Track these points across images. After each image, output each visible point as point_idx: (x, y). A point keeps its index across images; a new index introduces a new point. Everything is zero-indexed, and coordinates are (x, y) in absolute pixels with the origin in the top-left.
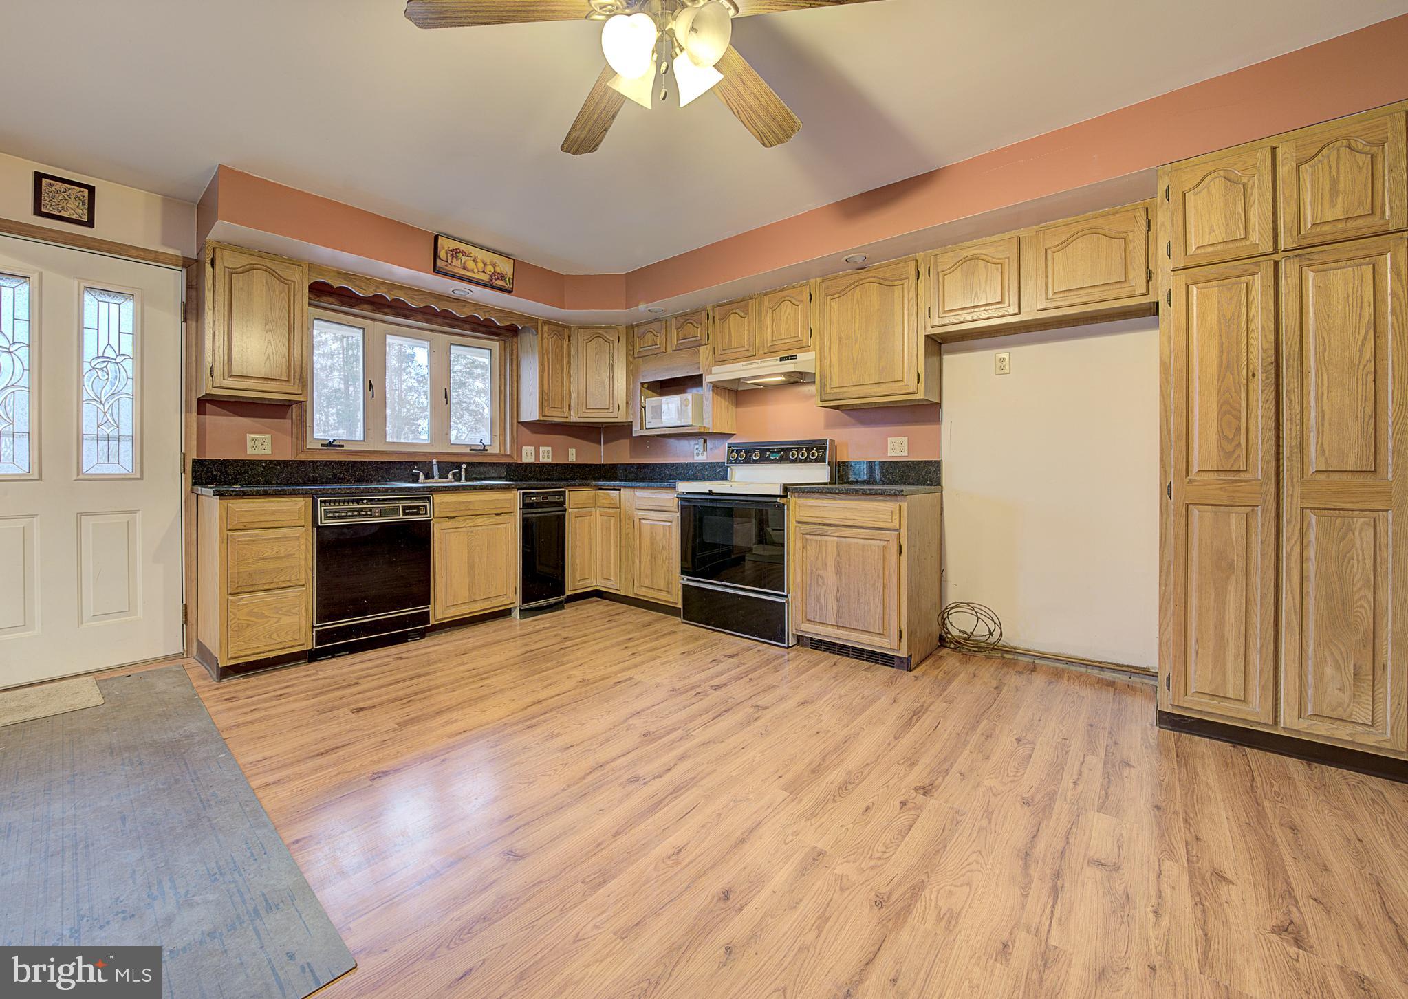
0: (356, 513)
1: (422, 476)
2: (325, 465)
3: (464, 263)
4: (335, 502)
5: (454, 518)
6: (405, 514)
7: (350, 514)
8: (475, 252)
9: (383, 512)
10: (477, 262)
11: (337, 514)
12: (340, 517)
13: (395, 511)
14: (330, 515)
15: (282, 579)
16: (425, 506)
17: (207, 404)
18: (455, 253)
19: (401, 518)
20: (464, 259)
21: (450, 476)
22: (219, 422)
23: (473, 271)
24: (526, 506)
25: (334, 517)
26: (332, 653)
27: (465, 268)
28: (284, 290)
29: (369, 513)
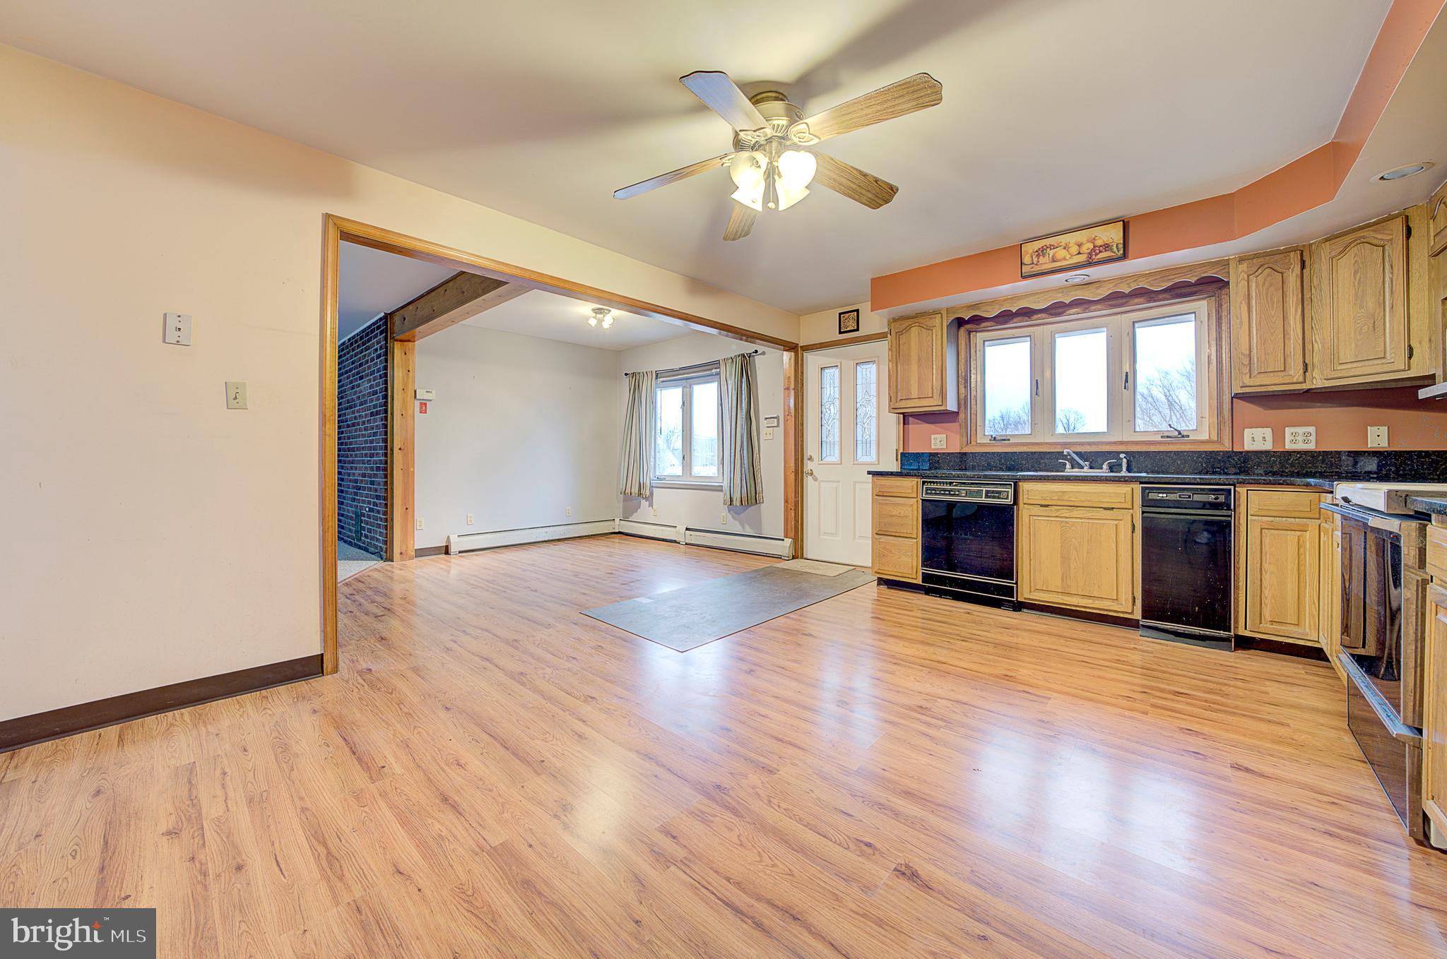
0: (947, 492)
1: (1068, 466)
2: (982, 456)
3: (1053, 257)
4: (934, 483)
5: (1048, 506)
6: (987, 496)
7: (942, 492)
8: (1063, 239)
9: (968, 493)
10: (1069, 248)
11: (933, 492)
12: (936, 494)
13: (979, 493)
14: (929, 492)
15: (902, 531)
16: (1008, 492)
17: (910, 418)
18: (1041, 252)
19: (983, 500)
20: (1051, 253)
21: (1105, 466)
22: (916, 428)
23: (1065, 259)
24: (1146, 503)
25: (931, 494)
26: (928, 591)
27: (1054, 260)
28: (929, 335)
29: (957, 493)
